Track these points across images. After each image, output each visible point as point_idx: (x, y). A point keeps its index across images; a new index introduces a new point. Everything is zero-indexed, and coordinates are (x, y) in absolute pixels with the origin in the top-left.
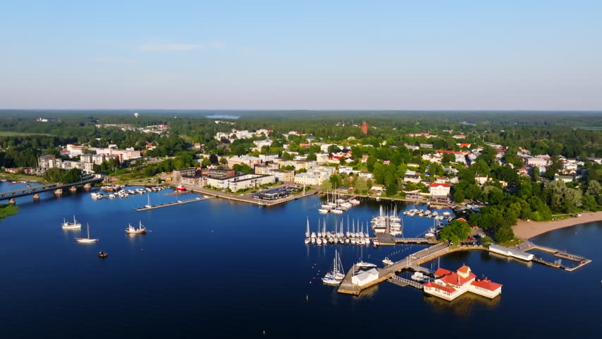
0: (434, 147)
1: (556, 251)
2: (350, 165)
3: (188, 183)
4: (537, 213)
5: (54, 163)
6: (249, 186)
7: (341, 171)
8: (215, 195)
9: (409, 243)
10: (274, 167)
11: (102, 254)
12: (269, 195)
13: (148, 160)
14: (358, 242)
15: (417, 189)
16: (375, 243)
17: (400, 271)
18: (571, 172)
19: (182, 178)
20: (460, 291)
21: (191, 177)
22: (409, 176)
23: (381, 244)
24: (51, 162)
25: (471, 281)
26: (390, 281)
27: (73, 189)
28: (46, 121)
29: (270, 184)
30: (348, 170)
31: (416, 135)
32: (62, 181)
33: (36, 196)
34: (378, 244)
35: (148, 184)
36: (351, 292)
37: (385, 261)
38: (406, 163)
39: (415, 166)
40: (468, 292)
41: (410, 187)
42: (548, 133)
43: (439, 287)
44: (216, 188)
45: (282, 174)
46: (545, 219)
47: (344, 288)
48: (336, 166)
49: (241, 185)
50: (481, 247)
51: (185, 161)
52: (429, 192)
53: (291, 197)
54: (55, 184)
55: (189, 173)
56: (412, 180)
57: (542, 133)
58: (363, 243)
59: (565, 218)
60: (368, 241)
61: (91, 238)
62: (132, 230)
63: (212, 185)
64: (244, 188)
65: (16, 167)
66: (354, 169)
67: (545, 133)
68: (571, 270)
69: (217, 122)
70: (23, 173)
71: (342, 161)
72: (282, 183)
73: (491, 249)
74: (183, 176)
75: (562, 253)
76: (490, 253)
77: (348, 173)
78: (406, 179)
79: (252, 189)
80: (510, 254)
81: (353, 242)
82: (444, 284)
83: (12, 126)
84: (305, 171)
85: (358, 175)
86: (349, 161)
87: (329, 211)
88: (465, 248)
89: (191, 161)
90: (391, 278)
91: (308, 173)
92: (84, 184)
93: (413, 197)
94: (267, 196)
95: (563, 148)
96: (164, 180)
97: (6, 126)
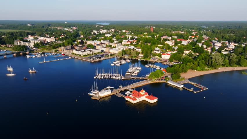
0: (178, 37)
1: (196, 84)
2: (134, 45)
3: (67, 52)
4: (199, 67)
5: (20, 43)
6: (89, 54)
7: (129, 47)
8: (74, 57)
9: (136, 79)
10: (104, 45)
11: (25, 78)
12: (94, 57)
13: (57, 42)
14: (116, 78)
15: (157, 56)
16: (122, 79)
17: (123, 90)
18: (230, 49)
19: (65, 50)
20: (139, 100)
21: (68, 49)
22: (156, 50)
23: (125, 79)
24: (18, 42)
25: (146, 96)
26: (116, 94)
27: (21, 54)
28: (30, 25)
29: (99, 53)
30: (132, 47)
31: (175, 32)
32: (18, 50)
33: (5, 56)
34: (123, 79)
35: (52, 52)
36: (96, 99)
37: (120, 86)
38: (158, 45)
39: (161, 46)
40: (144, 100)
41: (155, 55)
42: (234, 31)
43: (130, 98)
44: (76, 54)
45: (105, 49)
46: (203, 70)
47: (94, 97)
48: (128, 45)
49: (85, 53)
50: (165, 81)
51: (69, 43)
52: (162, 57)
53: (104, 58)
54: (16, 51)
55: (68, 48)
56: (156, 52)
57: (231, 31)
58: (118, 78)
59: (213, 69)
60: (120, 78)
61: (12, 74)
62: (30, 71)
63: (75, 53)
64: (86, 54)
65: (6, 44)
66: (134, 47)
67: (232, 32)
68: (195, 92)
69: (96, 26)
70: (6, 46)
71: (132, 43)
72: (104, 52)
73: (168, 82)
74: (65, 49)
75: (198, 85)
76: (168, 84)
77: (132, 48)
78: (154, 52)
79: (90, 55)
80: (174, 84)
81: (114, 78)
82: (133, 97)
83: (16, 27)
84: (115, 47)
85: (135, 49)
86: (134, 43)
87: (115, 65)
88: (158, 81)
89: (72, 43)
90: (117, 93)
91: (116, 48)
92: (26, 52)
93: (153, 59)
94: (93, 58)
95: (235, 38)
96: (58, 51)
97: (14, 27)
